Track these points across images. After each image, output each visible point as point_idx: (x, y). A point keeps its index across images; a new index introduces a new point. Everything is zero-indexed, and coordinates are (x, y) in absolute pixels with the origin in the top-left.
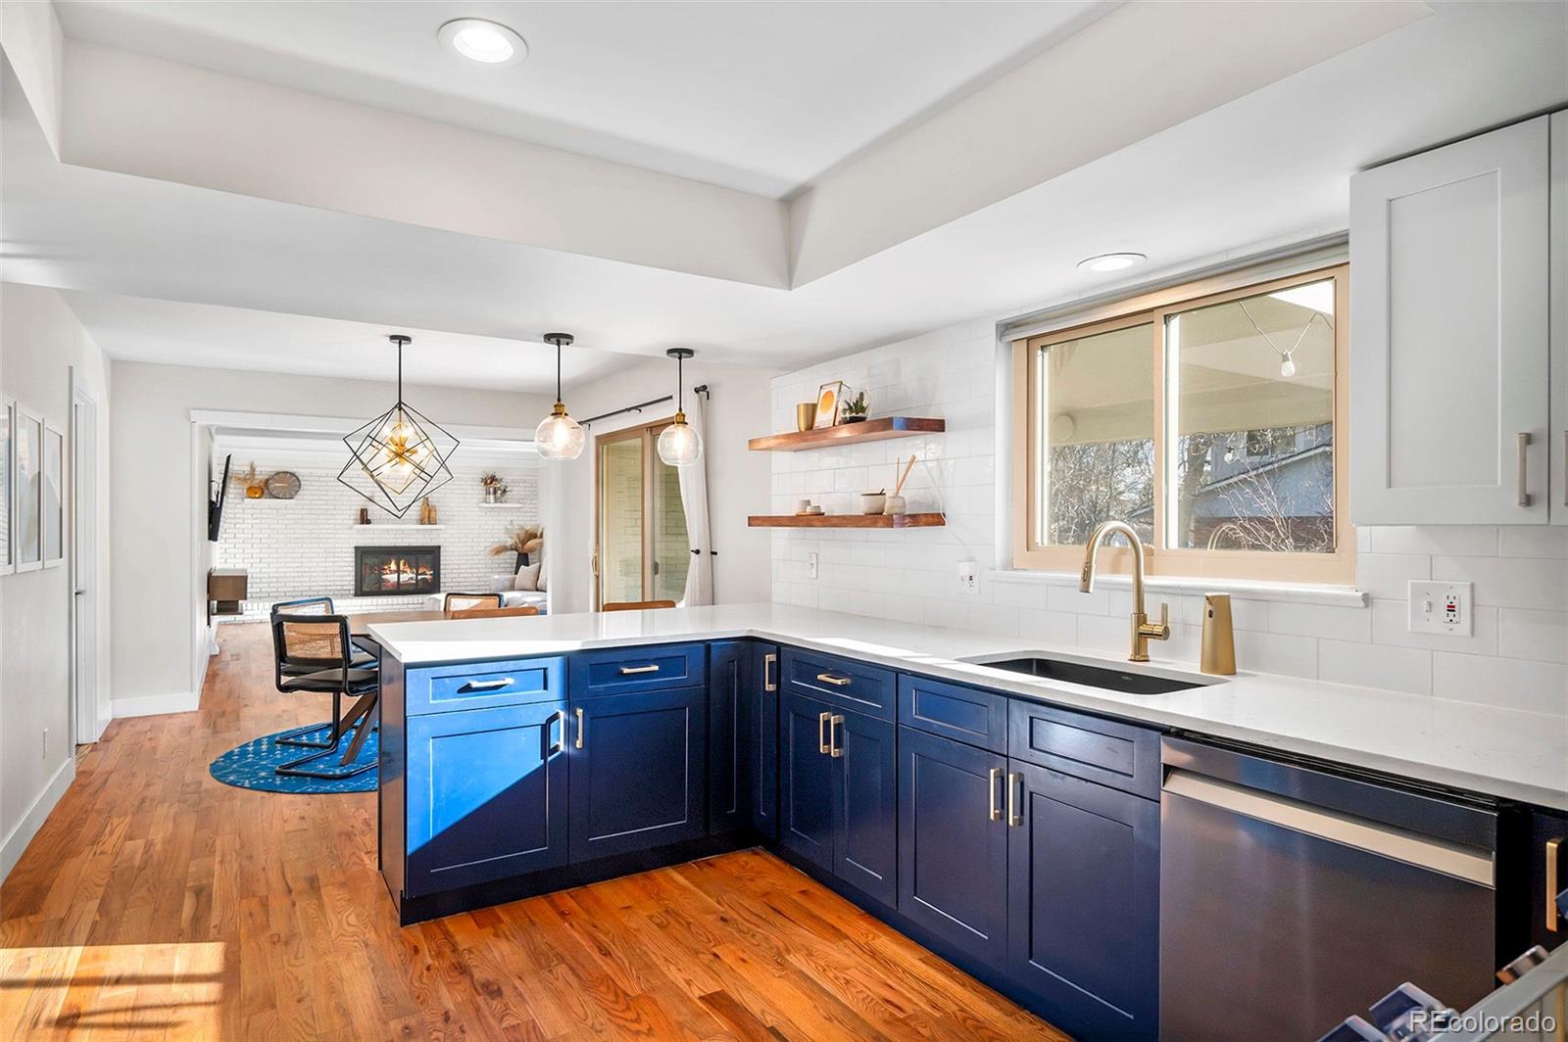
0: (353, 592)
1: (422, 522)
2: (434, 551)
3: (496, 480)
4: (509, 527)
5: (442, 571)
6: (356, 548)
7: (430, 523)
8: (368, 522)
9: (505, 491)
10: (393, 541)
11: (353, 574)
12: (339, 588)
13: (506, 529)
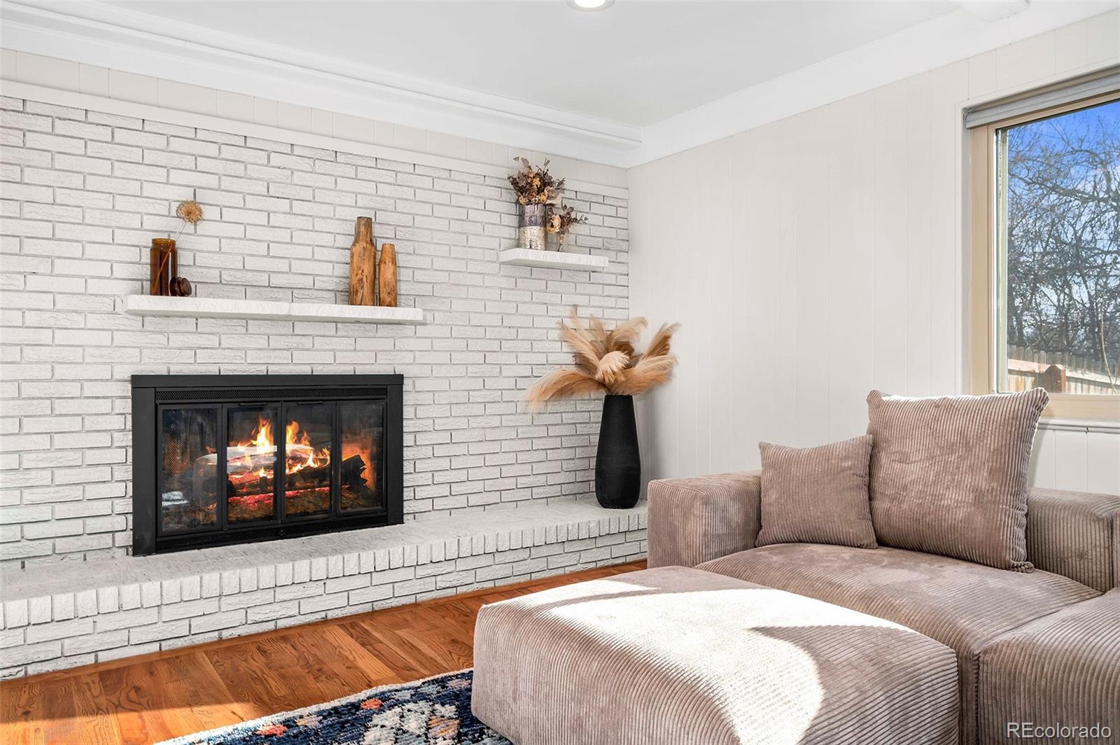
0: (126, 538)
1: (351, 296)
2: (385, 391)
3: (550, 184)
4: (569, 323)
5: (407, 453)
6: (138, 382)
7: (378, 301)
8: (179, 288)
9: (567, 221)
10: (262, 357)
11: (127, 473)
12: (76, 527)
13: (563, 327)
